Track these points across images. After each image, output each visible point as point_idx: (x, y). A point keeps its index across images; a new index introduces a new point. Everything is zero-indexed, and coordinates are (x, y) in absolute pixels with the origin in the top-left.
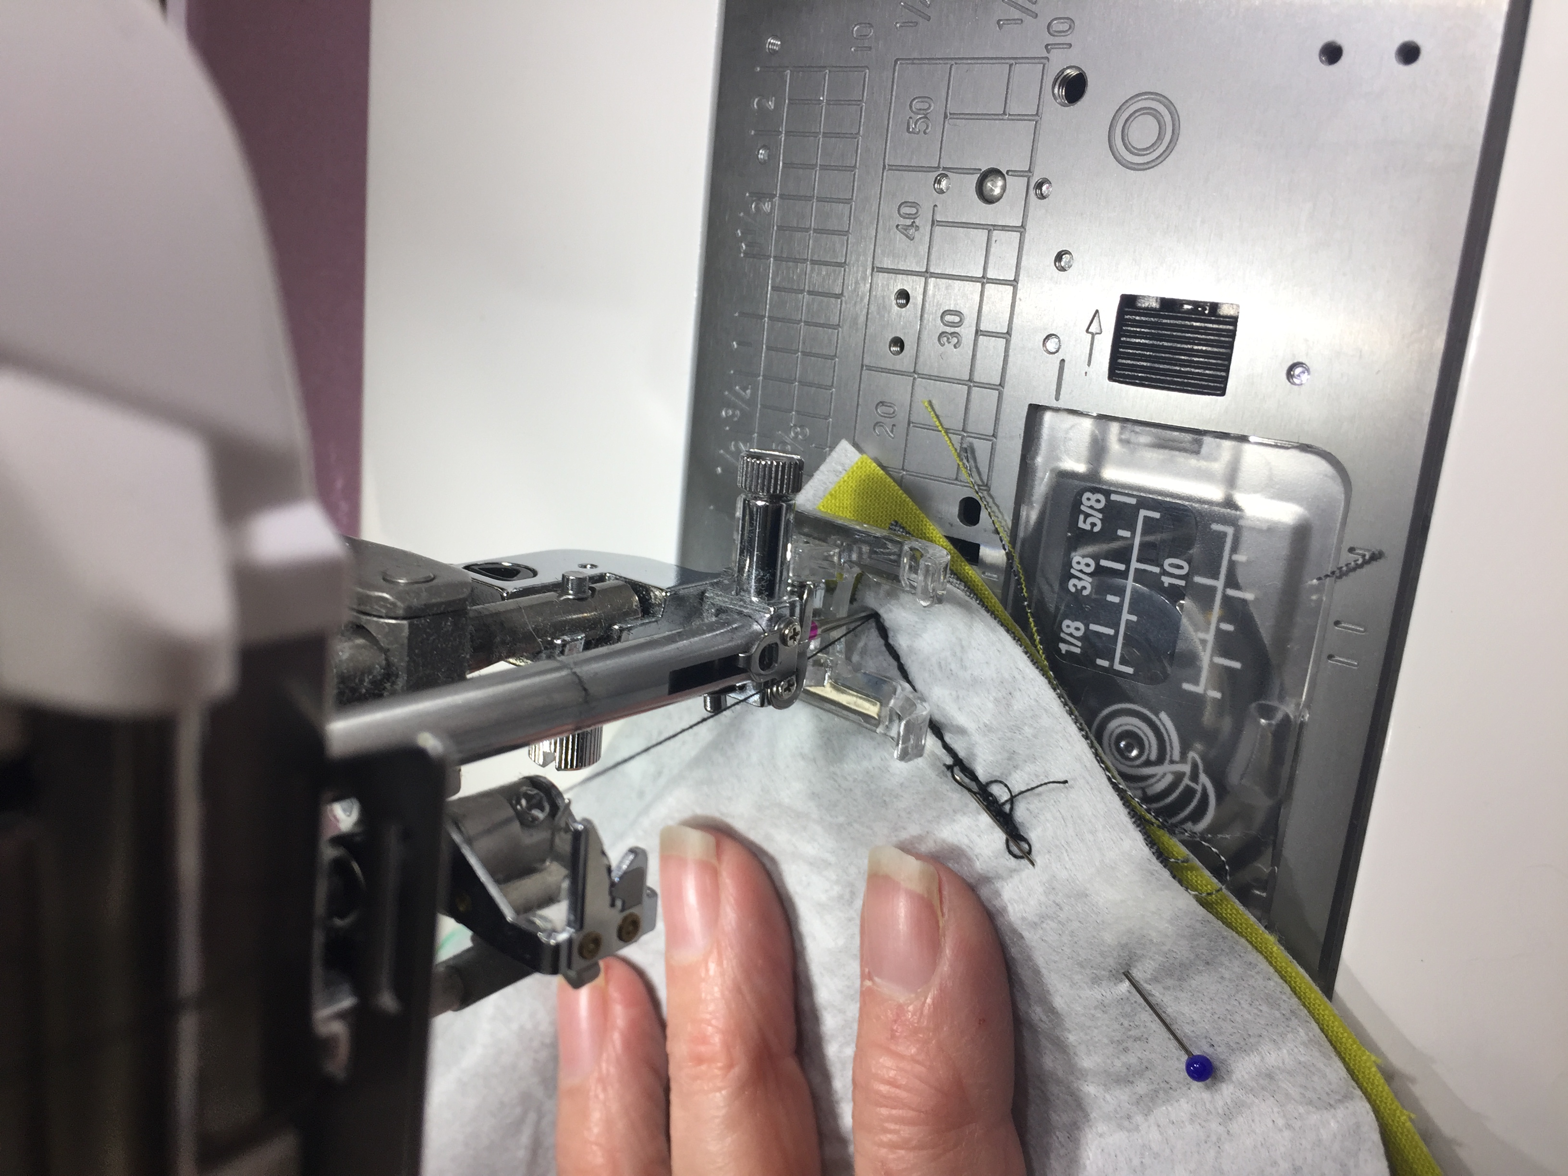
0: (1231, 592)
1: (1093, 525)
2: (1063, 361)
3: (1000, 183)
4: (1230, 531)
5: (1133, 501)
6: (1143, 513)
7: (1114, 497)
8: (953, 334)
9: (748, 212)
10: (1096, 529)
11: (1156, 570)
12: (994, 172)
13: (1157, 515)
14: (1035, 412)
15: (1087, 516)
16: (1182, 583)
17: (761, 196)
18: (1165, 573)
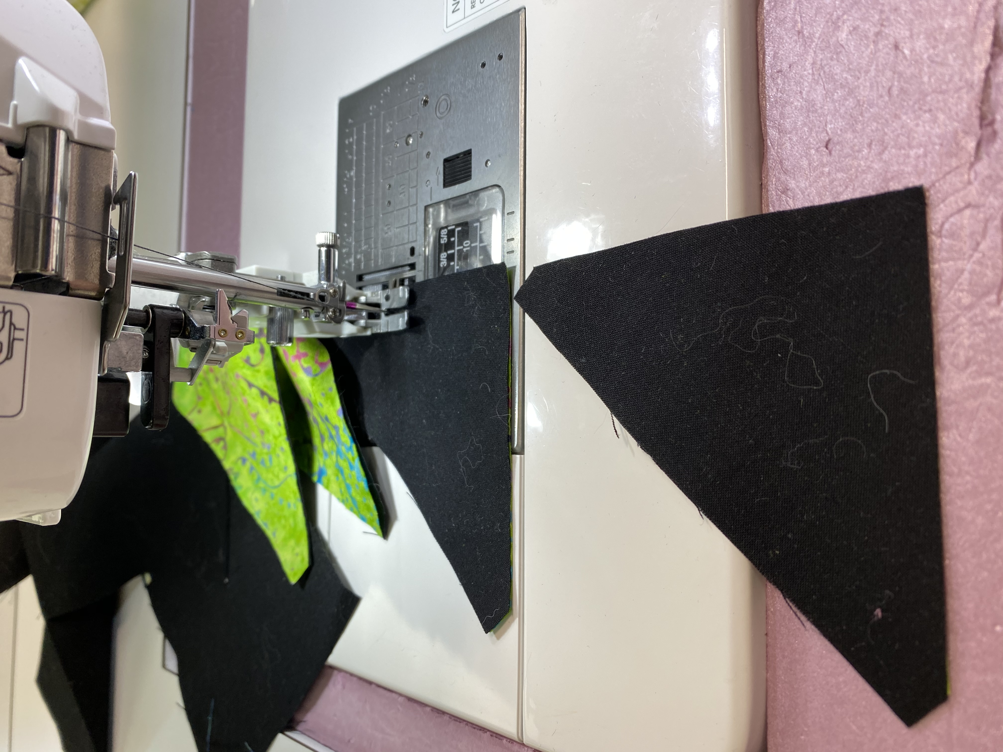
0: (481, 245)
1: (445, 240)
2: (431, 188)
3: (412, 140)
4: (478, 224)
5: (453, 227)
6: (457, 229)
7: (449, 228)
8: (404, 192)
9: (347, 178)
10: (446, 242)
11: (461, 247)
12: (409, 136)
13: (460, 229)
14: (426, 207)
15: (443, 238)
16: (468, 248)
17: (350, 170)
18: (464, 247)
